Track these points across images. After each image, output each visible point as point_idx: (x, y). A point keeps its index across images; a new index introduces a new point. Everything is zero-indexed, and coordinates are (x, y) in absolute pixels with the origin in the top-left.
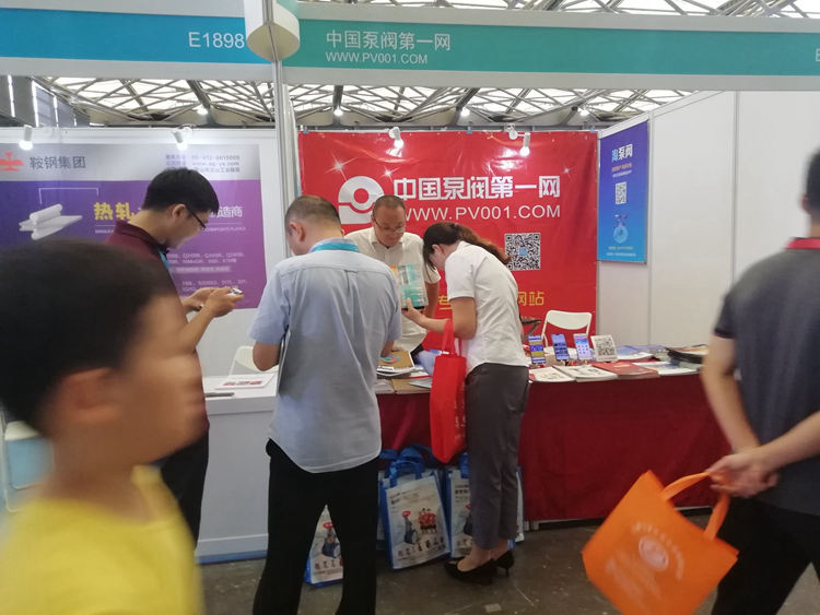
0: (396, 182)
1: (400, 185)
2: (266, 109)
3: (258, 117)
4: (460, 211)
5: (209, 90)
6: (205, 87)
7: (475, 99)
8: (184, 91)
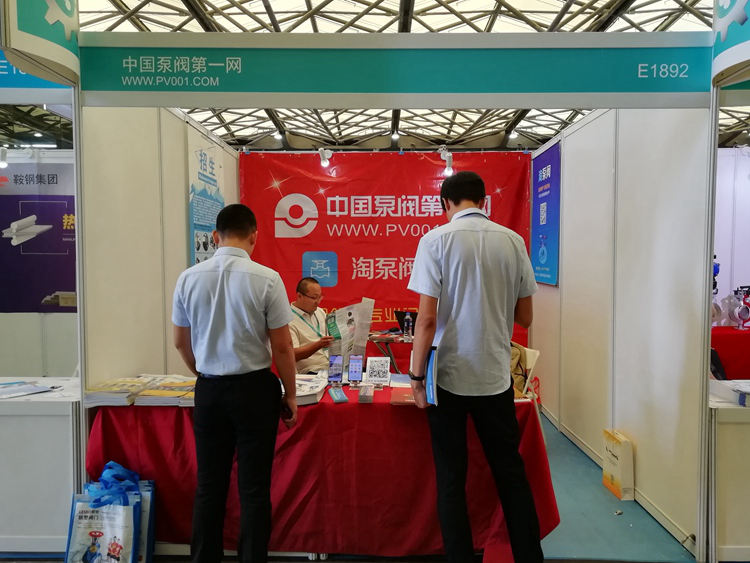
0: (329, 199)
1: (333, 203)
2: (330, 134)
3: (326, 141)
4: (391, 228)
5: (284, 119)
6: (281, 116)
7: (523, 123)
8: (263, 119)
